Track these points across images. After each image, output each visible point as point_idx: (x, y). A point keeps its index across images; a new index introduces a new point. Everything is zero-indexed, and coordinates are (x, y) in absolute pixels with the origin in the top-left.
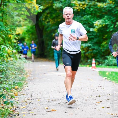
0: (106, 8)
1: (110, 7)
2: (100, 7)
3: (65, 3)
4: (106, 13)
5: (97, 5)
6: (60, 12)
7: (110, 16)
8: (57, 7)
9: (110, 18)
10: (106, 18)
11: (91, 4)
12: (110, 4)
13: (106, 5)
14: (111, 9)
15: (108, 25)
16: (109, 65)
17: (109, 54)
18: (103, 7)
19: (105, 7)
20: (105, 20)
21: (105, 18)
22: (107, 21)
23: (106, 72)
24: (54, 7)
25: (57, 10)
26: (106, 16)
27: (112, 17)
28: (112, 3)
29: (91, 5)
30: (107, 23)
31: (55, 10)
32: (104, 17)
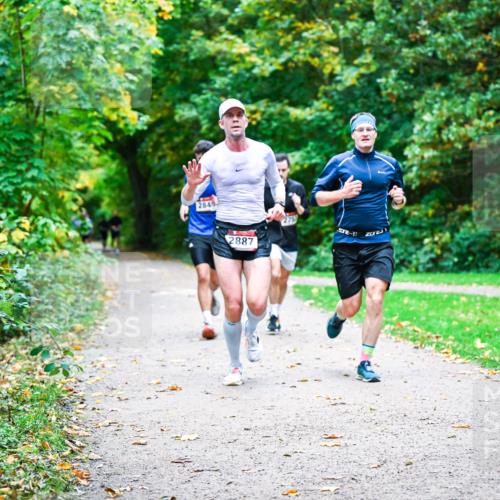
0: (312, 121)
1: (323, 119)
2: (296, 118)
3: (206, 109)
4: (312, 136)
5: (288, 114)
6: (192, 131)
7: (322, 144)
8: (184, 118)
9: (322, 148)
10: (312, 147)
11: (272, 110)
12: (322, 110)
13: (311, 114)
14: (323, 123)
15: (316, 165)
16: (319, 270)
17: (318, 242)
18: (305, 119)
19: (309, 118)
20: (308, 152)
21: (309, 148)
22: (313, 154)
23: (312, 287)
24: (177, 118)
25: (184, 127)
26: (311, 144)
27: (327, 146)
28: (327, 108)
29: (271, 115)
30: (314, 161)
31: (180, 126)
32: (306, 145)
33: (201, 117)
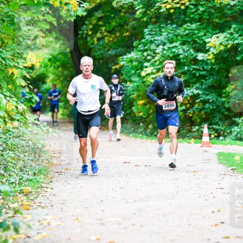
0: (234, 5)
2: (221, 3)
4: (235, 19)
6: (127, 15)
8: (120, 4)
10: (235, 29)
15: (238, 44)
18: (229, 4)
19: (232, 3)
20: (232, 34)
21: (232, 30)
22: (236, 35)
24: (114, 4)
25: (120, 11)
26: (234, 26)
30: (236, 42)
31: (117, 11)
32: (230, 28)
33: (136, 3)
